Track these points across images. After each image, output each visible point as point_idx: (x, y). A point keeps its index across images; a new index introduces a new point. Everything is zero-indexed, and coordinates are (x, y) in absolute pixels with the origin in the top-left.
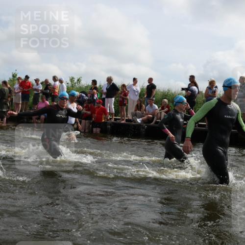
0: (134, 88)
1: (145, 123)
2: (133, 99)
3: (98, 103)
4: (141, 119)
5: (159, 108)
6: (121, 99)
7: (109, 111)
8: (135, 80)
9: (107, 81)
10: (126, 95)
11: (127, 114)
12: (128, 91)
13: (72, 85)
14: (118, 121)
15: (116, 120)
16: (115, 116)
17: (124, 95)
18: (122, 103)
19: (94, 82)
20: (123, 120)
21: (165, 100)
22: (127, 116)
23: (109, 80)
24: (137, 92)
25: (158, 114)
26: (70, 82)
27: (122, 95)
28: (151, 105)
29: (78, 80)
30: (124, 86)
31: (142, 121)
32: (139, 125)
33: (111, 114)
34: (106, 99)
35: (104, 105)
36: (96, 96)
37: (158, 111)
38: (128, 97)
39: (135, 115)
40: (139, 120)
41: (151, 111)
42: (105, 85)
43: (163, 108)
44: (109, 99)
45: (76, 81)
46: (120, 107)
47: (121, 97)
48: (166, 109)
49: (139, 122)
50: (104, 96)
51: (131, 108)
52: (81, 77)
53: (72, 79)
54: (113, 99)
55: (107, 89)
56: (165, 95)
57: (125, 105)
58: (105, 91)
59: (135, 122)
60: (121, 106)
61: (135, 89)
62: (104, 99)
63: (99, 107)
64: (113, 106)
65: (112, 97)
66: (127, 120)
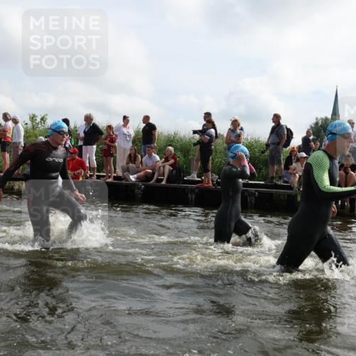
0: (125, 130)
1: (141, 181)
2: (123, 147)
3: (72, 153)
4: (135, 176)
5: (161, 159)
6: (106, 147)
7: (88, 165)
8: (125, 118)
9: (85, 120)
10: (113, 141)
11: (115, 169)
12: (116, 136)
13: (33, 126)
15: (98, 177)
16: (98, 171)
17: (110, 141)
18: (107, 153)
20: (110, 177)
21: (170, 148)
22: (115, 172)
23: (88, 119)
24: (130, 136)
25: (160, 167)
26: (29, 122)
27: (107, 141)
28: (150, 156)
29: (42, 119)
30: (110, 127)
31: (137, 178)
32: (133, 185)
33: (91, 169)
34: (84, 147)
35: (80, 156)
36: (69, 142)
37: (161, 165)
38: (116, 144)
39: (126, 170)
40: (133, 178)
41: (150, 163)
42: (81, 126)
43: (167, 160)
44: (89, 147)
45: (38, 120)
46: (104, 158)
47: (106, 144)
48: (172, 161)
49: (133, 180)
50: (80, 143)
51: (121, 159)
52: (47, 115)
53: (33, 118)
54: (95, 147)
55: (84, 132)
56: (171, 141)
57: (112, 155)
58: (82, 135)
59: (127, 181)
60: (106, 157)
61: (126, 132)
62: (81, 146)
63: (73, 159)
64: (94, 158)
65: (92, 144)
66: (115, 178)
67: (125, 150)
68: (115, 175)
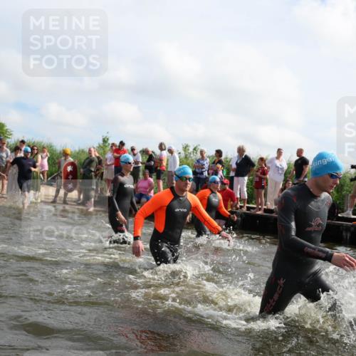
0: (278, 163)
2: (275, 181)
6: (257, 179)
7: (239, 196)
9: (238, 152)
10: (264, 173)
12: (269, 168)
13: (186, 155)
14: (252, 211)
15: (249, 208)
16: (248, 203)
17: (261, 173)
18: (259, 185)
19: (219, 153)
20: (260, 209)
22: (265, 205)
23: (241, 150)
24: (282, 169)
26: (182, 151)
27: (259, 173)
29: (195, 149)
30: (262, 159)
34: (235, 179)
35: (232, 187)
36: (221, 173)
38: (268, 176)
42: (234, 157)
44: (240, 178)
46: (255, 190)
47: (257, 176)
50: (232, 174)
51: (272, 192)
54: (246, 178)
55: (237, 163)
57: (263, 187)
58: (234, 166)
60: (257, 188)
61: (278, 165)
62: (233, 178)
63: (224, 190)
64: (245, 189)
65: (244, 176)
66: (266, 211)
67: (276, 183)
68: (265, 207)
